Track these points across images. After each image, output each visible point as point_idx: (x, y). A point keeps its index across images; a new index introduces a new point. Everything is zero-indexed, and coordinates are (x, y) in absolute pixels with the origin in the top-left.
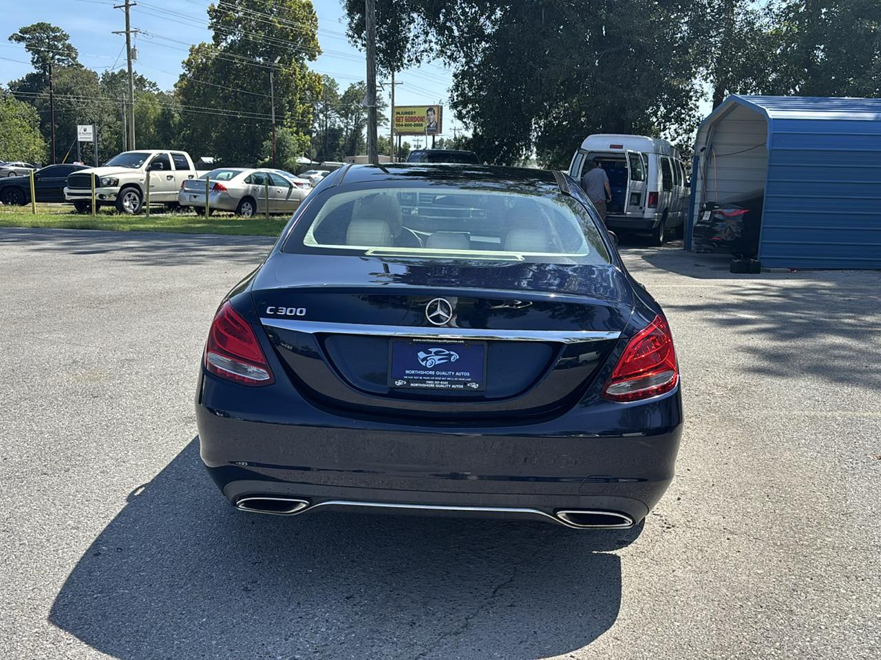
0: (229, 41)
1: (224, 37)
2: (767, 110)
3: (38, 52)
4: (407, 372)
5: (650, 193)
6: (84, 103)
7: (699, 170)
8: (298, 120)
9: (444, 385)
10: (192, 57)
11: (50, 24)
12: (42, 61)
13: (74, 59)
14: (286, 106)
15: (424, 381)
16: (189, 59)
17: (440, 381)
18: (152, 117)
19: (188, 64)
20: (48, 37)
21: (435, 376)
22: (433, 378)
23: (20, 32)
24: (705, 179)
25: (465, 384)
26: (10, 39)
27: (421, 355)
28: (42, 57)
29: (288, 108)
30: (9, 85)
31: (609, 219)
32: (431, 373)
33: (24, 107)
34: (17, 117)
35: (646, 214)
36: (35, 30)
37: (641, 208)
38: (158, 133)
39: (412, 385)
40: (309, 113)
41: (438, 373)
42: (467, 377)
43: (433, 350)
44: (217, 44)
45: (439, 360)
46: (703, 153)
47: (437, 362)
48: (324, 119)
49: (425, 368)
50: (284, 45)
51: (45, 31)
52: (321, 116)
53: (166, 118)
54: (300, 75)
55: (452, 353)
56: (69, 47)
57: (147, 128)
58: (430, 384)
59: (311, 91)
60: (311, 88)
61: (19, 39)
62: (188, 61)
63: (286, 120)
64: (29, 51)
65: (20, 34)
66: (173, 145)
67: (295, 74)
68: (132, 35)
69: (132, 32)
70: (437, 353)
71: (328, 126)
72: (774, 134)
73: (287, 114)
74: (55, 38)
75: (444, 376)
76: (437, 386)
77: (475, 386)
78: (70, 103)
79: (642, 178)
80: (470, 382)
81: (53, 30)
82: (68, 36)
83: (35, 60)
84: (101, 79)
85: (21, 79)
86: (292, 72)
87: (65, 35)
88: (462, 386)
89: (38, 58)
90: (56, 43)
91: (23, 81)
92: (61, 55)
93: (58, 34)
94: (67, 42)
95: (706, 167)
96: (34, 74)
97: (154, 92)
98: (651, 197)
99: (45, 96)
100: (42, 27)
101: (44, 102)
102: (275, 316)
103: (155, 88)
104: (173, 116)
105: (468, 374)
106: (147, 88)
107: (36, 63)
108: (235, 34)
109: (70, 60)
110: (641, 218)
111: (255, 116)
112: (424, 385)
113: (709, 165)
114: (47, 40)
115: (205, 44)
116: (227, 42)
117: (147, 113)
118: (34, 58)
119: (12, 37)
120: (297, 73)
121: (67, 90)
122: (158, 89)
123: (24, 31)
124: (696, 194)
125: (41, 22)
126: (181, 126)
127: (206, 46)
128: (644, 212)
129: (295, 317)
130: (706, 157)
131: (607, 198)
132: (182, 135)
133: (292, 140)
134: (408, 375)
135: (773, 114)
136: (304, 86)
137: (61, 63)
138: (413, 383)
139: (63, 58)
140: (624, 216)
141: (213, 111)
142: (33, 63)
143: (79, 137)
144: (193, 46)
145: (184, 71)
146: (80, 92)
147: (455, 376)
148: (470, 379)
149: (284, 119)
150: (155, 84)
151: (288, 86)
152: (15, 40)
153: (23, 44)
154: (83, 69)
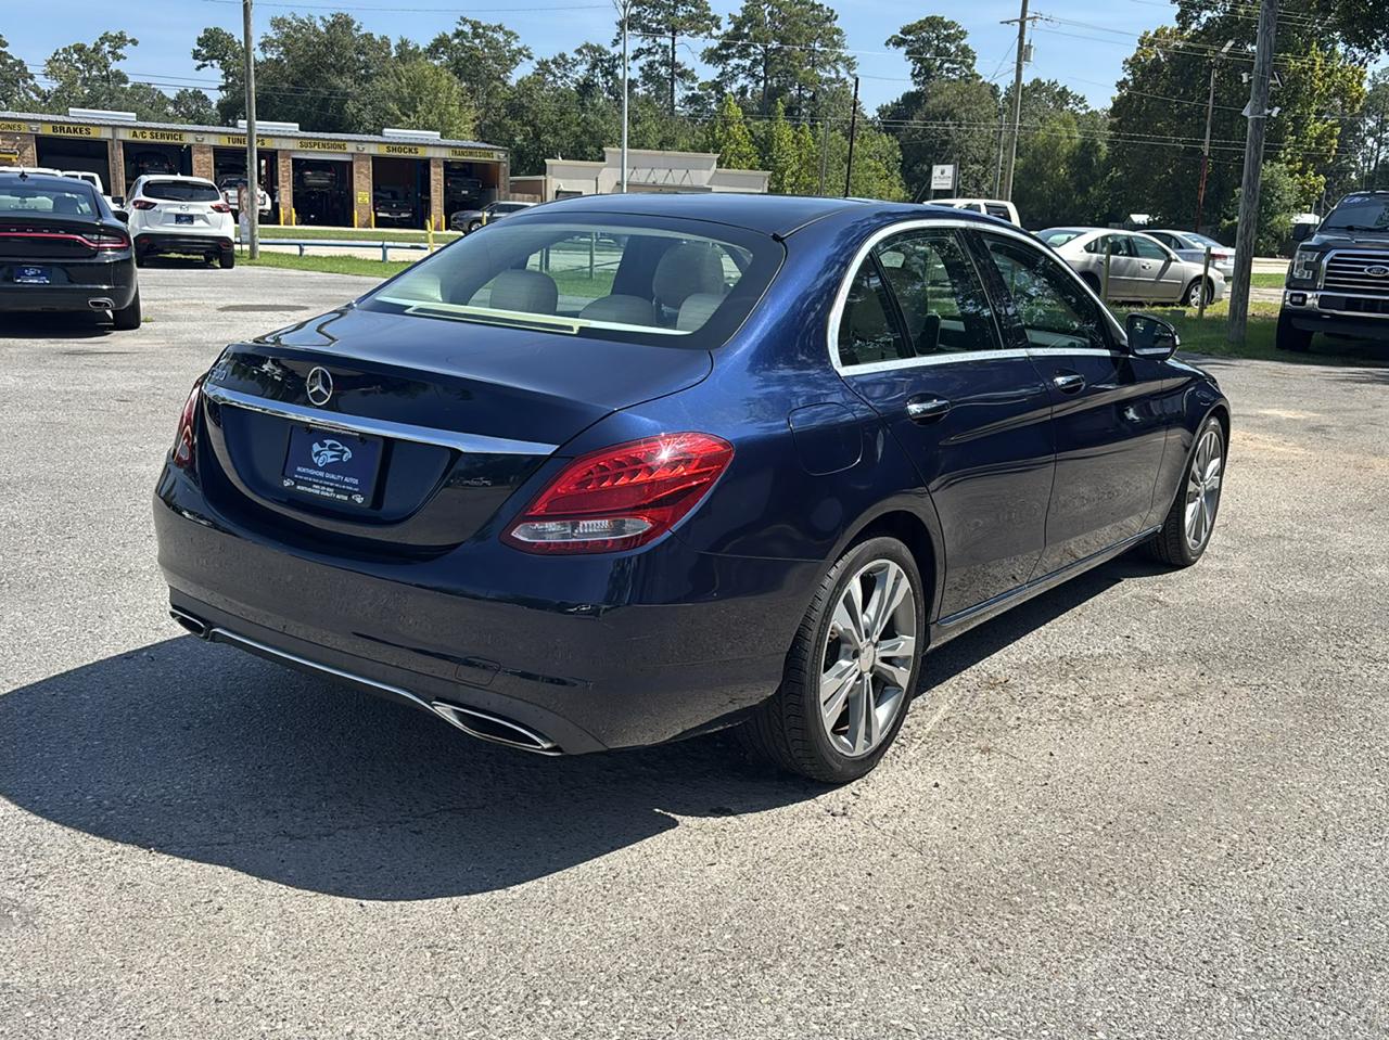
0: (1203, 20)
1: (1195, 15)
3: (921, 60)
4: (299, 469)
6: (967, 132)
8: (1309, 150)
9: (328, 493)
10: (1141, 51)
11: (942, 18)
12: (925, 73)
13: (969, 67)
14: (1289, 126)
15: (310, 485)
16: (1136, 55)
17: (327, 486)
18: (1065, 151)
19: (1134, 64)
20: (937, 37)
21: (325, 479)
22: (323, 482)
23: (901, 33)
25: (350, 496)
26: (887, 44)
27: (316, 447)
28: (925, 67)
29: (1291, 129)
30: (878, 110)
32: (321, 474)
33: (886, 142)
34: (870, 157)
36: (921, 28)
38: (1071, 176)
39: (299, 487)
40: (1331, 137)
41: (328, 476)
42: (354, 486)
43: (328, 442)
44: (1184, 26)
45: (332, 457)
47: (330, 460)
48: (1375, 146)
49: (315, 467)
50: (1300, 21)
51: (935, 29)
52: (1370, 141)
53: (1086, 152)
54: (1323, 70)
55: (346, 449)
56: (965, 51)
57: (1055, 168)
58: (315, 490)
59: (1342, 99)
60: (1342, 92)
61: (899, 43)
62: (1133, 59)
63: (1285, 150)
64: (910, 58)
65: (900, 36)
66: (1092, 194)
67: (1312, 70)
68: (1028, 23)
69: (1029, 19)
70: (331, 447)
71: (1380, 158)
73: (1287, 139)
74: (948, 38)
75: (332, 480)
76: (323, 493)
77: (359, 500)
78: (947, 133)
80: (355, 493)
81: (946, 26)
82: (966, 33)
83: (916, 72)
84: (1003, 96)
85: (895, 101)
86: (1307, 66)
87: (961, 32)
88: (346, 498)
89: (920, 69)
90: (948, 45)
91: (897, 104)
92: (953, 62)
93: (952, 31)
94: (963, 42)
96: (912, 93)
97: (1079, 111)
99: (915, 124)
100: (933, 23)
101: (913, 133)
103: (1082, 105)
104: (1098, 149)
105: (356, 482)
106: (1071, 106)
107: (917, 76)
108: (1216, 8)
109: (964, 68)
111: (1227, 145)
112: (310, 490)
114: (936, 42)
115: (1166, 28)
116: (1199, 23)
117: (1058, 144)
118: (914, 70)
119: (890, 40)
120: (1317, 68)
121: (949, 114)
122: (1086, 107)
123: (906, 31)
125: (931, 15)
126: (1107, 166)
127: (1168, 32)
132: (1108, 178)
133: (1289, 186)
134: (300, 474)
136: (1327, 90)
137: (950, 75)
138: (301, 485)
139: (955, 66)
141: (1158, 140)
142: (913, 76)
143: (933, 182)
144: (1147, 33)
145: (1125, 75)
146: (964, 115)
147: (343, 483)
148: (356, 490)
149: (1281, 148)
150: (1082, 99)
151: (1296, 91)
152: (894, 44)
153: (903, 49)
154: (981, 81)
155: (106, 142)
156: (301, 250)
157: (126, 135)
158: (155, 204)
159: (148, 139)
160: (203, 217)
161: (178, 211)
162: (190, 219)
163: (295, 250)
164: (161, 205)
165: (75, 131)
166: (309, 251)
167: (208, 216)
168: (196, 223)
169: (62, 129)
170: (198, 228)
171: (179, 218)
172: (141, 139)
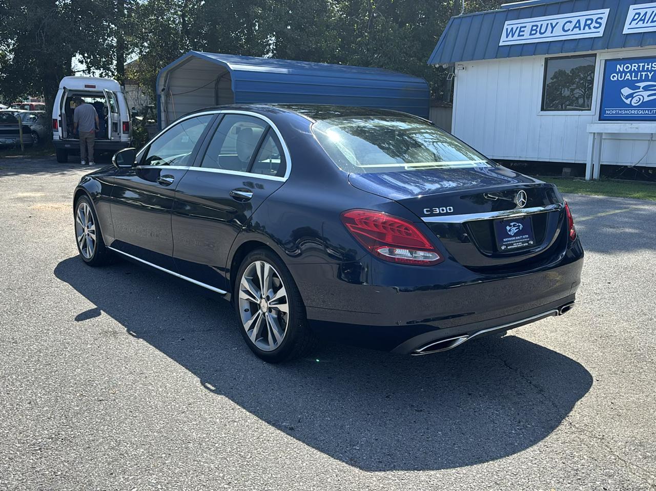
2: (228, 64)
5: (123, 122)
7: (161, 105)
9: (520, 245)
15: (512, 244)
17: (518, 242)
22: (515, 241)
24: (166, 111)
25: (528, 243)
27: (508, 228)
31: (96, 143)
32: (514, 238)
35: (122, 138)
37: (118, 134)
39: (508, 247)
43: (512, 224)
45: (516, 230)
46: (163, 92)
49: (511, 236)
55: (519, 224)
58: (515, 246)
70: (514, 226)
72: (236, 80)
75: (519, 239)
76: (518, 246)
77: (532, 242)
79: (117, 111)
95: (167, 103)
98: (124, 125)
102: (432, 215)
105: (527, 236)
110: (118, 142)
113: (168, 101)
124: (162, 122)
128: (120, 137)
129: (447, 214)
130: (166, 96)
131: (96, 128)
134: (505, 242)
135: (232, 67)
140: (109, 141)
147: (523, 238)
148: (529, 239)
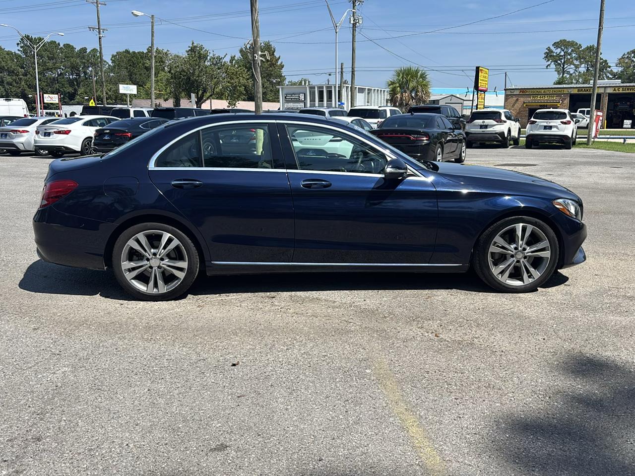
155: (601, 95)
156: (625, 141)
157: (610, 91)
158: (536, 122)
159: (621, 91)
160: (556, 127)
161: (545, 124)
162: (550, 127)
163: (622, 141)
164: (538, 122)
165: (587, 90)
166: (628, 141)
167: (559, 126)
168: (553, 129)
169: (582, 90)
170: (554, 132)
171: (545, 128)
172: (617, 91)
